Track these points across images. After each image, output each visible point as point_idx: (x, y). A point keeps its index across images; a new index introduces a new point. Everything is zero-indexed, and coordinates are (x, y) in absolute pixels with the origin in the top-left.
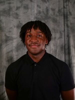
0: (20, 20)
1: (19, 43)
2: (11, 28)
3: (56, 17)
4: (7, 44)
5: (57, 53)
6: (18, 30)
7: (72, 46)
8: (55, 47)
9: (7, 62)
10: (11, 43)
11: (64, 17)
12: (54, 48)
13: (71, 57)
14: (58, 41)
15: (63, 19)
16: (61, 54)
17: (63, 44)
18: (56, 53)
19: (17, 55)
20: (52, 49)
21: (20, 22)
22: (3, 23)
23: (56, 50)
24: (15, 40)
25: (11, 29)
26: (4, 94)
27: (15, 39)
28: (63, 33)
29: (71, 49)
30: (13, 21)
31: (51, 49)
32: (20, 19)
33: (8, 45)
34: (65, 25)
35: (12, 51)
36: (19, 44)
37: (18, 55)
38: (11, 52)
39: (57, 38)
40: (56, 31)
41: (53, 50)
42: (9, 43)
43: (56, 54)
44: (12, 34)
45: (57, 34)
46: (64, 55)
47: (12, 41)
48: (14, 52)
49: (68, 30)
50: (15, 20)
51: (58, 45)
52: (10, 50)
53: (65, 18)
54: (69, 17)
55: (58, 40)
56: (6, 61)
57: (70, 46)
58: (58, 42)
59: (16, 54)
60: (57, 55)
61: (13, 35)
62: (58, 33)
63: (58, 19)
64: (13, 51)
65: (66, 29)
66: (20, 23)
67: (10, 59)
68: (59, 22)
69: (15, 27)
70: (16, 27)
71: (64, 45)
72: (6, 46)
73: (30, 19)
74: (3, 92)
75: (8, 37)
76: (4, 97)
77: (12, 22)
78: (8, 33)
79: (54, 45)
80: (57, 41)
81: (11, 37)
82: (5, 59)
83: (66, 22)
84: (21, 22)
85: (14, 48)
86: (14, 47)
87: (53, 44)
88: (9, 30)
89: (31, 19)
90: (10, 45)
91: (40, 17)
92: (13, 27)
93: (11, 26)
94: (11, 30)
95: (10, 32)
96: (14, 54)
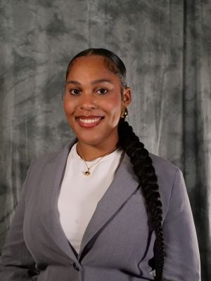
0: (57, 11)
1: (53, 77)
2: (31, 33)
3: (160, 8)
4: (19, 78)
5: (160, 110)
6: (50, 39)
7: (206, 91)
8: (155, 93)
9: (18, 131)
10: (31, 76)
11: (185, 7)
12: (154, 95)
13: (202, 124)
14: (166, 75)
15: (182, 14)
16: (174, 113)
17: (179, 85)
18: (158, 109)
19: (46, 112)
20: (148, 99)
21: (56, 15)
22: (8, 18)
23: (160, 103)
24: (41, 69)
25: (30, 36)
26: (6, 220)
27: (42, 64)
28: (181, 54)
29: (203, 99)
30: (36, 13)
31: (145, 98)
32: (57, 7)
33: (22, 80)
35: (32, 99)
36: (53, 81)
37: (50, 112)
38: (30, 102)
39: (163, 67)
40: (160, 48)
41: (149, 102)
42: (23, 77)
43: (158, 114)
44: (33, 51)
45: (164, 56)
46: (180, 117)
47: (31, 71)
48: (37, 103)
49: (195, 46)
50: (42, 10)
51: (164, 88)
52: (26, 96)
53: (189, 10)
54: (198, 7)
55: (164, 73)
56: (15, 129)
57: (200, 93)
58: (166, 79)
59: (44, 109)
60: (162, 115)
61: (35, 53)
62: (165, 53)
63: (168, 12)
64: (37, 99)
65: (189, 42)
66: (57, 20)
67: (26, 121)
68: (170, 22)
69: (41, 30)
70: (45, 32)
71: (181, 88)
72: (16, 84)
73: (86, 9)
74: (5, 214)
75: (22, 59)
76: (7, 227)
77: (34, 14)
78: (21, 47)
79: (154, 88)
80: (163, 76)
81: (31, 59)
82: (13, 121)
83: (189, 23)
84: (60, 17)
85: (38, 91)
86: (39, 87)
87: (149, 85)
88: (24, 38)
89: (89, 8)
90: (27, 80)
91: (116, 5)
92: (37, 32)
93: (32, 27)
94: (30, 40)
95: (27, 43)
96: (39, 107)
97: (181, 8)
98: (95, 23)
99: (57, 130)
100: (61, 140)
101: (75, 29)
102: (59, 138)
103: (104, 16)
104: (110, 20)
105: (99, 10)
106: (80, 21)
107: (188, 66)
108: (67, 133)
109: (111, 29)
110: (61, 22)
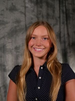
0: (13, 2)
2: (3, 10)
6: (10, 13)
10: (3, 28)
15: (58, 4)
21: (12, 4)
25: (3, 12)
34: (61, 11)
36: (12, 29)
38: (3, 38)
40: (51, 17)
44: (4, 18)
47: (4, 26)
48: (6, 39)
52: (2, 36)
53: (61, 3)
54: (64, 2)
64: (6, 37)
65: (61, 15)
67: (2, 46)
68: (54, 8)
69: (7, 9)
70: (8, 10)
81: (3, 21)
83: (61, 8)
84: (14, 4)
85: (6, 34)
86: (7, 32)
90: (2, 30)
92: (5, 10)
94: (3, 13)
95: (2, 15)
96: (7, 40)
97: (58, 2)
98: (27, 7)
99: (14, 50)
100: (16, 54)
101: (20, 9)
102: (15, 53)
103: (31, 4)
104: (33, 6)
105: (29, 2)
106: (22, 6)
107: (61, 24)
108: (18, 51)
109: (34, 9)
110: (14, 6)
